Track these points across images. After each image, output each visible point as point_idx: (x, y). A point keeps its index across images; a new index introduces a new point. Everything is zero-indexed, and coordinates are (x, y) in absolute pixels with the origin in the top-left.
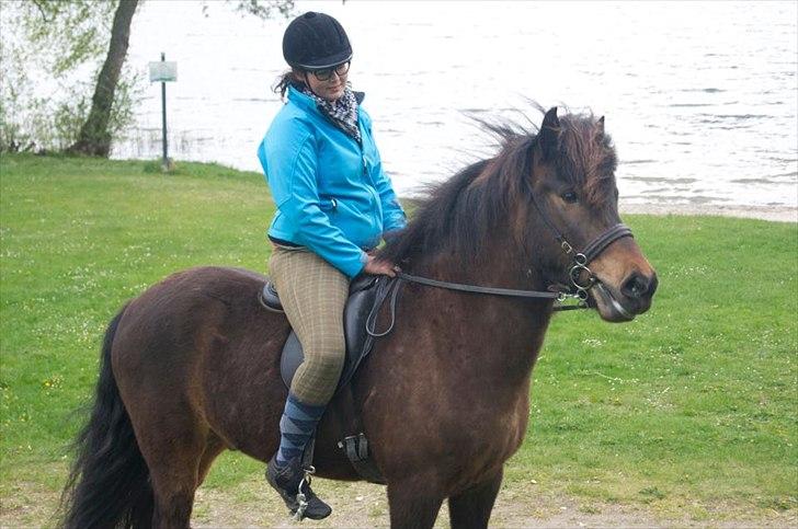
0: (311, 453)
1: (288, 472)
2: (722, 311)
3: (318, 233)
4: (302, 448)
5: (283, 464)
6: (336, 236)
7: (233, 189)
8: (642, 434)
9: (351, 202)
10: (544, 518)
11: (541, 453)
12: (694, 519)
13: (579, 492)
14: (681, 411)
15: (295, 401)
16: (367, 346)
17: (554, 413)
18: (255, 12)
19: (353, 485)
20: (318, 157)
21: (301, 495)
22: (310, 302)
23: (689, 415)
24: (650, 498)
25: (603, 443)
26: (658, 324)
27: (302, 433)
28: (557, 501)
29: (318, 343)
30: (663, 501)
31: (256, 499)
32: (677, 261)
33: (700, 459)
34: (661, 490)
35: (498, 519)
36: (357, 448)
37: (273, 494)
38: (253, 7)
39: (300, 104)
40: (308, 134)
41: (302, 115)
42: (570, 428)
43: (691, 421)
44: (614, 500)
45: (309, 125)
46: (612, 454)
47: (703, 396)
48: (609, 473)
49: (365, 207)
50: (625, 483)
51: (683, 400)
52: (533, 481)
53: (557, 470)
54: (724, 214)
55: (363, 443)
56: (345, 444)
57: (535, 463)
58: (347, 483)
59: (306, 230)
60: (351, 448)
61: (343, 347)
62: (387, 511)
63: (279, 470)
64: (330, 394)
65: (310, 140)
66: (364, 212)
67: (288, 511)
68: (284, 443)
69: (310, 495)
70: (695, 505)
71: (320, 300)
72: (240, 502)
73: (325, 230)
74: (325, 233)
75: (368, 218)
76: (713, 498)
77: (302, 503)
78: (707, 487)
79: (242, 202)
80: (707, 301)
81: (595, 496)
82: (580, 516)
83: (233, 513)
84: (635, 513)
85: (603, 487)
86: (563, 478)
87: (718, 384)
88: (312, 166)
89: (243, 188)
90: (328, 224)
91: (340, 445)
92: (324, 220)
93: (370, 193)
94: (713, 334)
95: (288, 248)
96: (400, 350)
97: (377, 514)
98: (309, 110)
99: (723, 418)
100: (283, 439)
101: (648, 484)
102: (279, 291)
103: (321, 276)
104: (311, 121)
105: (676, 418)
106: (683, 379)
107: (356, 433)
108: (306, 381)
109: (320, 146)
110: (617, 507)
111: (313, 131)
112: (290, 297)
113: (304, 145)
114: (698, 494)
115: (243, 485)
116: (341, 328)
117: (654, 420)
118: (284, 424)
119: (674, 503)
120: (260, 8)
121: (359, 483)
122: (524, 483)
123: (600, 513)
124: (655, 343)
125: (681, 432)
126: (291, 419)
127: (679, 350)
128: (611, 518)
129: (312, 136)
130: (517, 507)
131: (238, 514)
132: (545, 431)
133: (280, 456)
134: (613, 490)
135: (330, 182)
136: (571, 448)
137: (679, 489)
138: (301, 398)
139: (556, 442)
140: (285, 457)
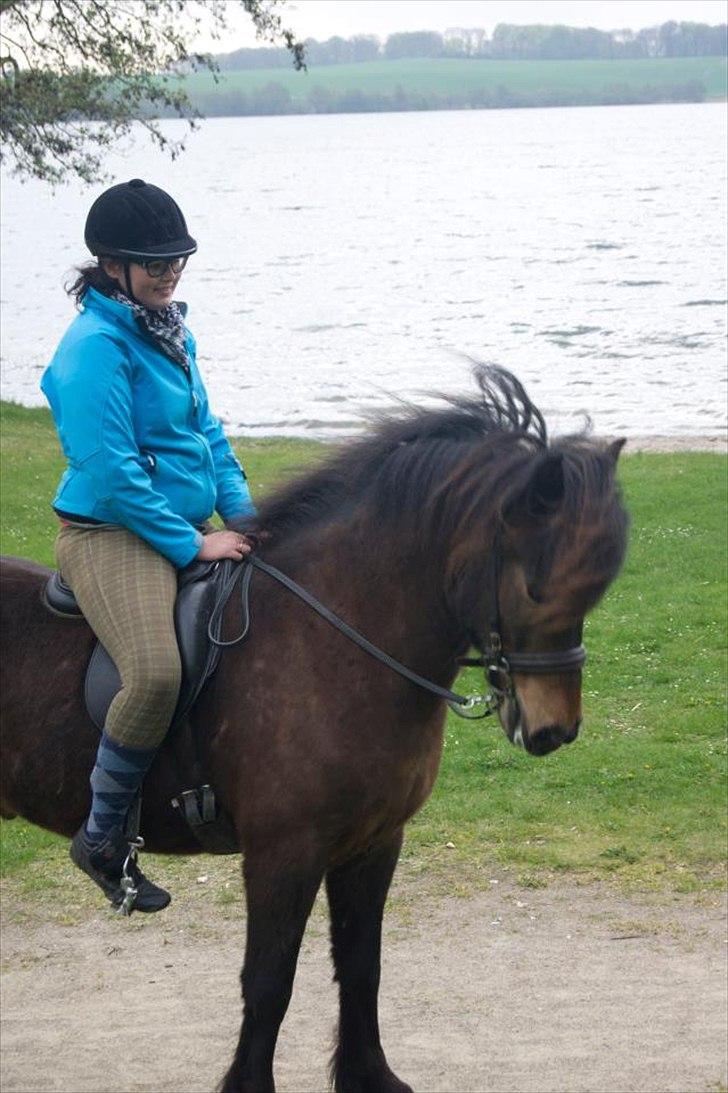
0: (136, 818)
1: (106, 847)
2: (714, 590)
3: (139, 501)
4: (123, 812)
5: (99, 837)
6: (161, 507)
7: (13, 434)
8: (604, 770)
9: (176, 458)
10: (467, 897)
11: (461, 803)
12: (678, 890)
13: (514, 857)
14: (660, 736)
15: (112, 745)
16: (212, 661)
17: (479, 744)
18: (41, 175)
19: (193, 860)
20: (134, 391)
21: (128, 879)
22: (126, 602)
23: (672, 740)
24: (617, 861)
25: (549, 786)
26: (623, 611)
27: (124, 790)
28: (484, 871)
29: (142, 661)
30: (635, 866)
31: (54, 886)
32: (650, 519)
33: (686, 803)
34: (631, 851)
35: (401, 901)
36: (200, 808)
37: (79, 877)
38: (37, 168)
39: (106, 314)
40: (121, 358)
41: (112, 330)
42: (501, 766)
43: (670, 751)
44: (564, 868)
45: (120, 344)
46: (562, 801)
47: (689, 712)
48: (556, 828)
49: (193, 463)
50: (581, 843)
51: (663, 719)
52: (450, 844)
53: (484, 827)
54: (716, 449)
55: (209, 799)
56: (182, 802)
57: (453, 818)
58: (187, 858)
59: (122, 496)
60: (191, 807)
61: (178, 666)
62: (241, 896)
63: (92, 846)
64: (161, 734)
65: (124, 367)
66: (194, 470)
67: (107, 902)
68: (97, 806)
69: (139, 879)
70: (681, 870)
71: (140, 598)
72: (32, 891)
73: (147, 497)
74: (148, 501)
75: (198, 480)
76: (705, 860)
77: (129, 890)
78: (695, 843)
79: (28, 454)
80: (693, 576)
81: (538, 861)
82: (517, 891)
83: (21, 907)
84: (595, 884)
85: (549, 848)
86: (494, 838)
87: (710, 695)
88: (128, 403)
89: (28, 433)
90: (150, 489)
91: (175, 804)
92: (146, 483)
93: (200, 443)
94: (702, 624)
95: (86, 526)
96: (259, 665)
97: (228, 900)
98: (120, 323)
99: (717, 743)
100: (95, 801)
101: (612, 843)
102: (76, 590)
103: (138, 564)
104: (124, 339)
105: (653, 747)
106: (661, 690)
107: (198, 786)
108: (128, 716)
109: (135, 375)
110: (569, 878)
111: (127, 353)
112: (94, 596)
113: (118, 373)
114: (684, 854)
115: (35, 866)
116: (172, 637)
117: (620, 750)
118: (97, 779)
119: (650, 868)
120: (47, 168)
121: (202, 856)
122: (437, 847)
123: (545, 886)
124: (620, 638)
125: (658, 766)
126: (106, 771)
127: (655, 648)
128: (561, 893)
129: (127, 362)
130: (428, 882)
131: (28, 907)
132: (466, 771)
133: (92, 825)
134: (564, 853)
135: (148, 428)
136: (504, 794)
137: (656, 850)
138: (121, 741)
139: (482, 786)
140: (98, 825)
